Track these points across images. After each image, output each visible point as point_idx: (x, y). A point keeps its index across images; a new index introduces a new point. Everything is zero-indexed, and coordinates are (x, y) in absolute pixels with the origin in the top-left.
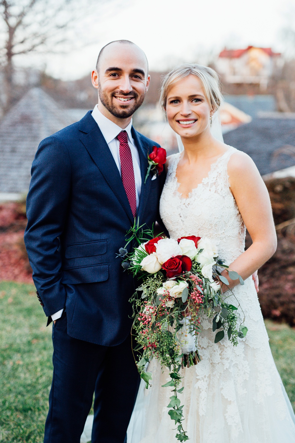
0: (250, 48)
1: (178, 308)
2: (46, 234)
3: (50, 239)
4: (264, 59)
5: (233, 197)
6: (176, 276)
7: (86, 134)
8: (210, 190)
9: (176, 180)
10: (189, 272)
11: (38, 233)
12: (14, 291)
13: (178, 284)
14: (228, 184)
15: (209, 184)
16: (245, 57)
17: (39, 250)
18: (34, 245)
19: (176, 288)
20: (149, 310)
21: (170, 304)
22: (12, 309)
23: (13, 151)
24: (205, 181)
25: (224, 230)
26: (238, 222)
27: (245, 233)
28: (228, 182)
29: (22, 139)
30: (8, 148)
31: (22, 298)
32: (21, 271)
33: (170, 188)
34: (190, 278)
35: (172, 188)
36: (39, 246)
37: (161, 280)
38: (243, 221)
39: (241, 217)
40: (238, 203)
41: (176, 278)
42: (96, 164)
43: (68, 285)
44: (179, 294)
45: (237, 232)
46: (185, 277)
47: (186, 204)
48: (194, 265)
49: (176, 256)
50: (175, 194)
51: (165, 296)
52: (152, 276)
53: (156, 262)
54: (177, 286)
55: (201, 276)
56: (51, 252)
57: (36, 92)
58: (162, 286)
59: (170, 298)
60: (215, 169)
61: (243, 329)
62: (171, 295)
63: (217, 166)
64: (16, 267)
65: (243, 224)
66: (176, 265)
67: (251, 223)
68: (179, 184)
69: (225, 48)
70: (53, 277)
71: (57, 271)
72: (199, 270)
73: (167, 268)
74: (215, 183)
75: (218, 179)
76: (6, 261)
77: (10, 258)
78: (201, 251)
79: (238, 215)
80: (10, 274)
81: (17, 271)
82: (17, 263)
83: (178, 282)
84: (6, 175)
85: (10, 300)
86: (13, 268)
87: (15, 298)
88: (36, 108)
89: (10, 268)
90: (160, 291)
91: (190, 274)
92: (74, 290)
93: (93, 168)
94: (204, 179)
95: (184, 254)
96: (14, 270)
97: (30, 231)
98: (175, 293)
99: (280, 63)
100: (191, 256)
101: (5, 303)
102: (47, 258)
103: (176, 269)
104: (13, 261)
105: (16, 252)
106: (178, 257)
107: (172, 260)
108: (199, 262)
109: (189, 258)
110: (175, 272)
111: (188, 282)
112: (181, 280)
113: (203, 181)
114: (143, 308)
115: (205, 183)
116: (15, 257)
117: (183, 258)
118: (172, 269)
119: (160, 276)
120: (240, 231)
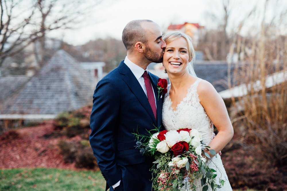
0: (186, 23)
1: (181, 174)
2: (104, 137)
3: (107, 139)
4: (194, 29)
5: (202, 107)
6: (180, 155)
7: (125, 75)
8: (188, 105)
9: (170, 100)
10: (188, 152)
11: (100, 137)
12: (57, 174)
13: (182, 159)
14: (199, 100)
15: (187, 101)
16: (184, 29)
17: (102, 147)
18: (98, 144)
19: (181, 162)
20: (164, 176)
21: (177, 172)
22: (58, 185)
23: (48, 88)
24: (185, 99)
25: (200, 127)
26: (207, 121)
27: (213, 127)
28: (198, 98)
29: (53, 81)
30: (45, 87)
31: (63, 178)
32: (61, 162)
33: (167, 105)
34: (189, 155)
35: (168, 105)
36: (101, 145)
37: (169, 156)
38: (211, 120)
39: (209, 118)
40: (207, 110)
41: (180, 156)
42: (133, 93)
43: (121, 166)
44: (183, 165)
45: (208, 127)
46: (186, 155)
47: (176, 114)
48: (190, 147)
49: (179, 142)
50: (170, 108)
51: (174, 167)
52: (164, 154)
53: (166, 146)
54: (181, 160)
55: (196, 154)
56: (109, 147)
57: (61, 52)
58: (171, 160)
59: (177, 168)
60: (190, 92)
61: (221, 181)
62: (178, 166)
63: (191, 90)
64: (58, 159)
65: (211, 122)
66: (180, 147)
67: (216, 122)
68: (172, 102)
69: (171, 24)
70: (112, 162)
71: (114, 158)
72: (193, 150)
73: (174, 150)
74: (190, 100)
75: (192, 97)
76: (51, 156)
77: (53, 154)
78: (193, 138)
79: (207, 117)
80: (53, 164)
81: (58, 162)
82: (58, 157)
83: (181, 158)
84: (44, 103)
85: (56, 180)
86: (55, 160)
87: (59, 179)
88: (61, 62)
89: (54, 160)
90: (170, 164)
91: (189, 153)
92: (126, 169)
93: (132, 96)
94: (184, 98)
95: (184, 140)
96: (56, 161)
97: (95, 136)
98: (180, 165)
99: (204, 32)
100: (187, 141)
101: (53, 182)
102: (107, 151)
103: (180, 150)
104: (55, 156)
105: (57, 150)
106: (180, 142)
107: (177, 145)
108: (193, 145)
109: (187, 143)
110: (179, 152)
111: (188, 158)
112: (184, 156)
113: (183, 100)
114: (159, 175)
115: (185, 101)
116: (56, 153)
117: (183, 143)
118: (177, 150)
119: (169, 154)
120: (209, 126)
